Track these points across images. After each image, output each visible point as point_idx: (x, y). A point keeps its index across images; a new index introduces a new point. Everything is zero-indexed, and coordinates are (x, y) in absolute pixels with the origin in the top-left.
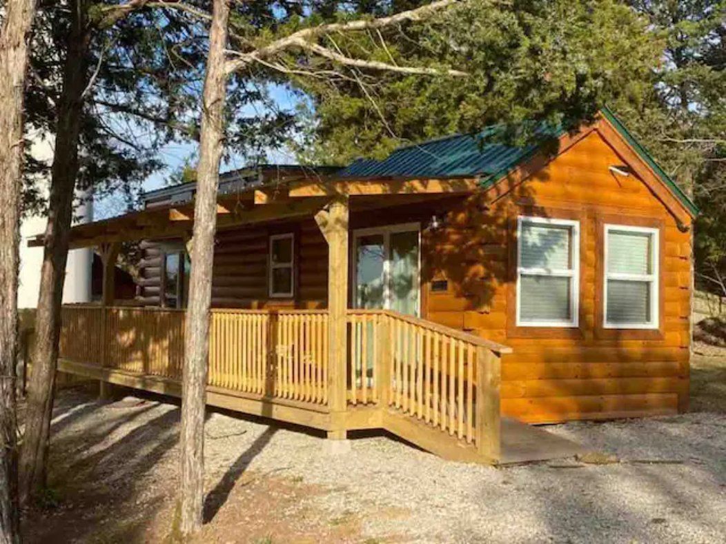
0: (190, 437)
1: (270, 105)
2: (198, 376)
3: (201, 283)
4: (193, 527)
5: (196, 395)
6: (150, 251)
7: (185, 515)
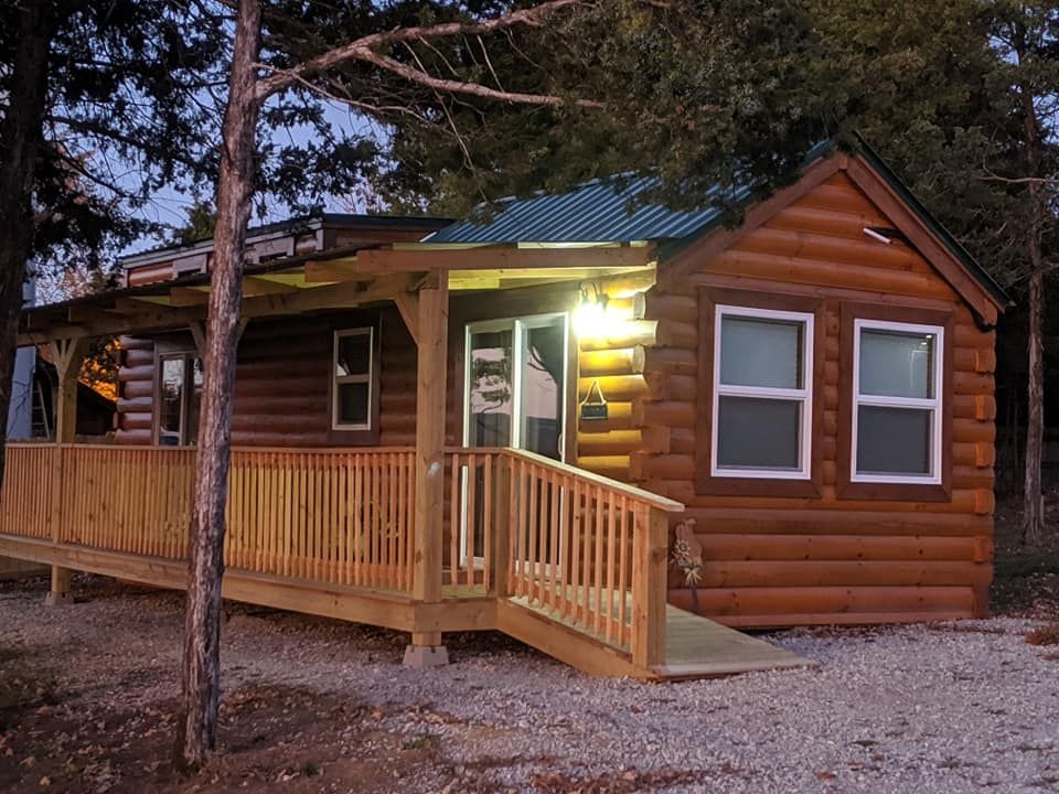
0: (199, 625)
1: (324, 129)
2: (213, 536)
3: (217, 402)
4: (202, 751)
5: (209, 564)
6: (134, 354)
7: (190, 734)
